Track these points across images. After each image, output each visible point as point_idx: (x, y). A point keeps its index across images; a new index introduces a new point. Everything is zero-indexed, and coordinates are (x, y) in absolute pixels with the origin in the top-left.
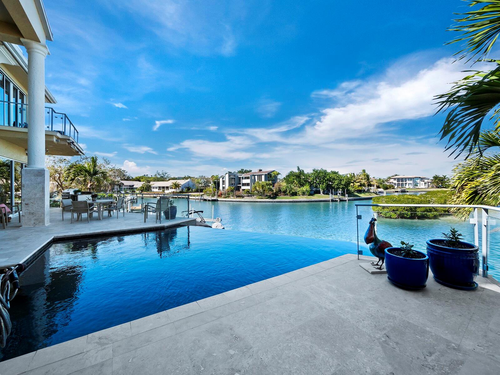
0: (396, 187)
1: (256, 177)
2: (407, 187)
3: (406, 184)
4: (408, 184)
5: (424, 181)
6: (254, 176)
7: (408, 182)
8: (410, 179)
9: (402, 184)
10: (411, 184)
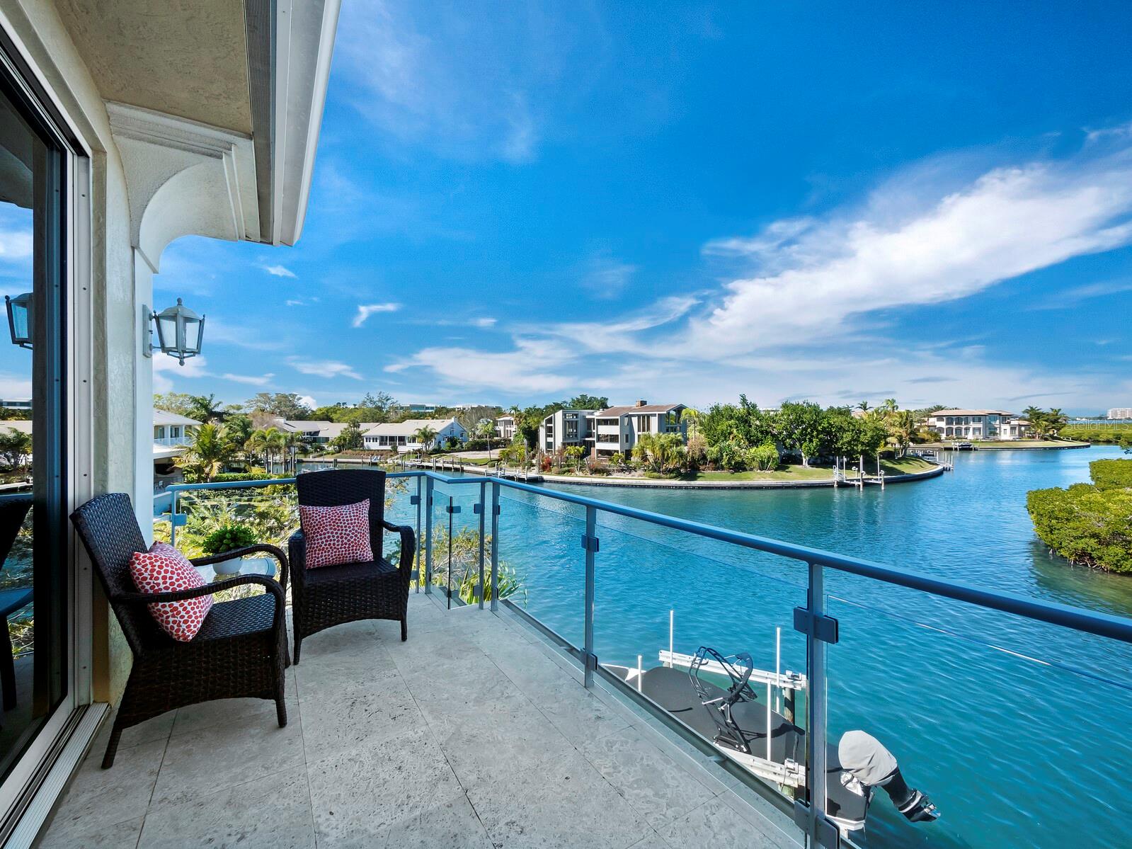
0: (943, 436)
1: (635, 420)
2: (970, 436)
3: (967, 429)
4: (971, 430)
5: (1009, 423)
6: (630, 417)
7: (972, 425)
8: (977, 418)
9: (958, 431)
10: (979, 429)
